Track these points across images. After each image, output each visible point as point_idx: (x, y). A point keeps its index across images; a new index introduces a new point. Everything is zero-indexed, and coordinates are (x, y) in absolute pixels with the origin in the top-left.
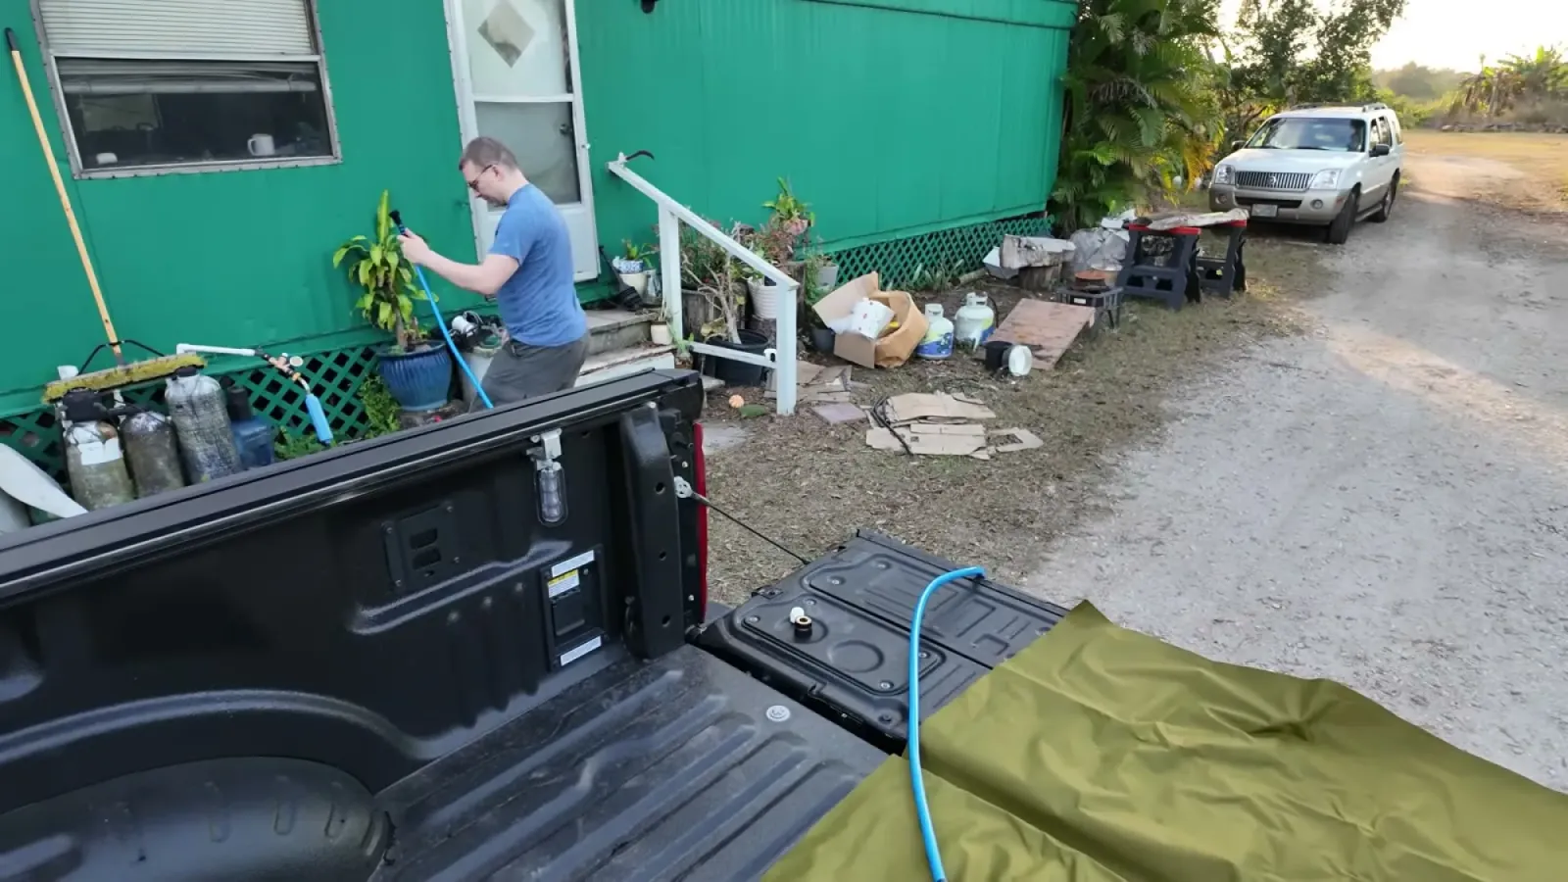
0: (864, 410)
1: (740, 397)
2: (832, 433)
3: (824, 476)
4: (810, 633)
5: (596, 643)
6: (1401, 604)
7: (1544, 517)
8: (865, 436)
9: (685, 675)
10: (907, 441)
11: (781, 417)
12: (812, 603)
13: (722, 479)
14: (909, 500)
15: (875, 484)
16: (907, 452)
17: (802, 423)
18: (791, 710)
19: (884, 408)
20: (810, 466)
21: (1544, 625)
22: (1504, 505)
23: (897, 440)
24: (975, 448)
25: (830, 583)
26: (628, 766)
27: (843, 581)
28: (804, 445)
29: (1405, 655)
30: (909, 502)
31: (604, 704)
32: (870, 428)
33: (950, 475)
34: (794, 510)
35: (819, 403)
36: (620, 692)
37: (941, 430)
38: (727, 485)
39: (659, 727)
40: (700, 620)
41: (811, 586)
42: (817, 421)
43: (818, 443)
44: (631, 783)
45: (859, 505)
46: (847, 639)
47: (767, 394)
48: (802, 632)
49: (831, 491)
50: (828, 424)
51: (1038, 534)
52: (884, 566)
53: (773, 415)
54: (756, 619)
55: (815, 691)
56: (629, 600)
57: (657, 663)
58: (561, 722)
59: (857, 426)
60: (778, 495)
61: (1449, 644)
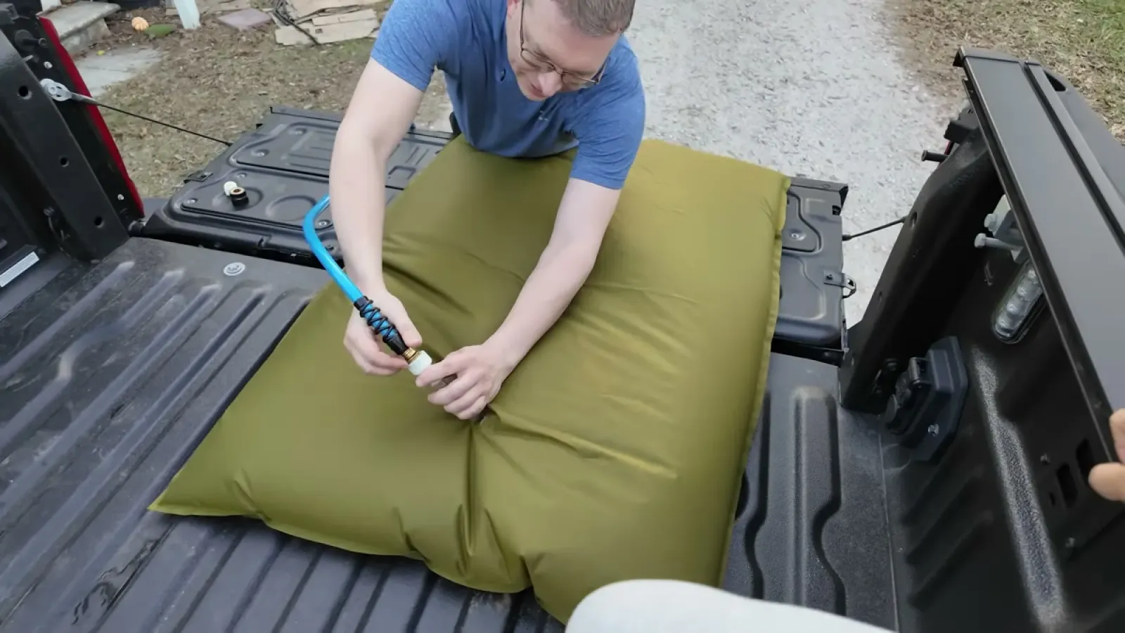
0: (267, 13)
1: (142, 19)
2: (244, 38)
3: (247, 78)
4: (246, 200)
5: (32, 258)
6: (671, 87)
7: (743, 12)
8: (275, 36)
9: (137, 263)
10: (313, 33)
11: (189, 31)
12: (243, 176)
13: (150, 98)
14: (327, 84)
15: (294, 76)
16: (315, 44)
17: (211, 34)
18: (244, 263)
19: (285, 9)
20: (232, 72)
21: (747, 82)
22: (722, 8)
23: (303, 34)
24: (372, 30)
25: (255, 156)
26: (105, 349)
27: (266, 152)
28: (219, 54)
29: (675, 120)
30: (327, 85)
31: (63, 306)
32: (278, 28)
33: (356, 56)
34: (228, 113)
35: (224, 13)
36: (76, 293)
37: (339, 19)
38: (156, 103)
39: (124, 311)
40: (139, 214)
41: (238, 162)
42: (226, 30)
43: (232, 50)
44: (110, 360)
45: (285, 97)
46: (282, 197)
47: (169, 12)
48: (239, 201)
49: (257, 89)
50: (237, 30)
51: (435, 91)
52: (301, 132)
53: (181, 31)
54: (193, 201)
55: (263, 243)
56: (48, 212)
57: (107, 260)
58: (22, 333)
59: (264, 28)
60: (209, 102)
61: (698, 106)
